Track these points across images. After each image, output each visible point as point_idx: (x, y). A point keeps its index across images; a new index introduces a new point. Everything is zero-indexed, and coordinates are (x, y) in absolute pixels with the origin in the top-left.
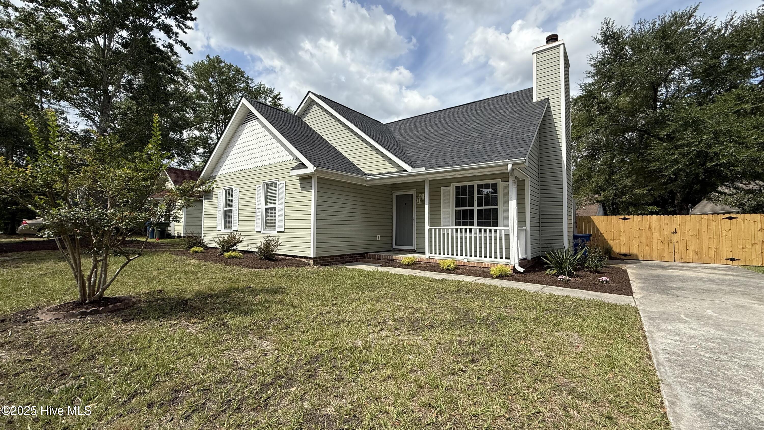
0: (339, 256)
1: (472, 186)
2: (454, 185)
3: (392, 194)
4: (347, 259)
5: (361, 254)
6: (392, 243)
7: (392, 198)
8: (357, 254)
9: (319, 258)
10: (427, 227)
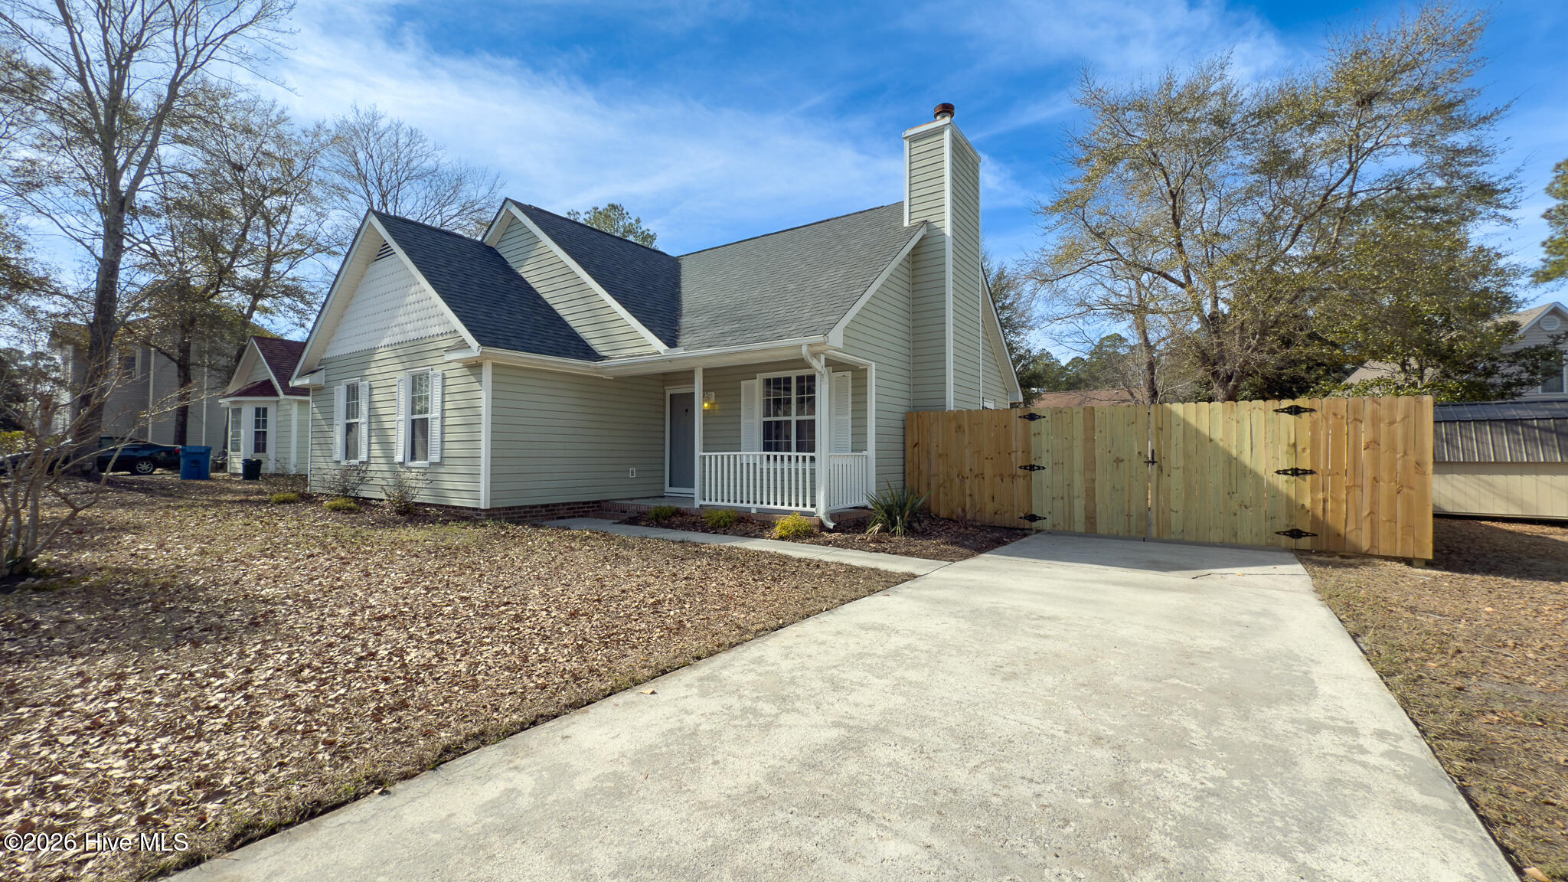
0: (543, 506)
1: (788, 380)
2: (761, 377)
3: (664, 393)
4: (562, 513)
5: (594, 502)
6: (663, 483)
7: (664, 400)
8: (584, 503)
9: (499, 509)
10: (698, 452)
